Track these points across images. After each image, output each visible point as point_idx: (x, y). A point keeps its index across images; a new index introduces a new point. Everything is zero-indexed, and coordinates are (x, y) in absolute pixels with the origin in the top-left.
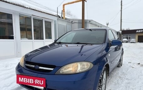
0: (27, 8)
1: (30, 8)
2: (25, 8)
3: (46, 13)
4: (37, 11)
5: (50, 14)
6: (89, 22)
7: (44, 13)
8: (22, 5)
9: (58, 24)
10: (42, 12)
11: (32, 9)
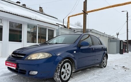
0: (33, 19)
1: (35, 20)
2: (32, 19)
3: (49, 23)
4: (41, 21)
5: (52, 24)
6: (90, 31)
7: (47, 23)
8: (29, 17)
9: (61, 32)
10: (45, 22)
11: (37, 20)
